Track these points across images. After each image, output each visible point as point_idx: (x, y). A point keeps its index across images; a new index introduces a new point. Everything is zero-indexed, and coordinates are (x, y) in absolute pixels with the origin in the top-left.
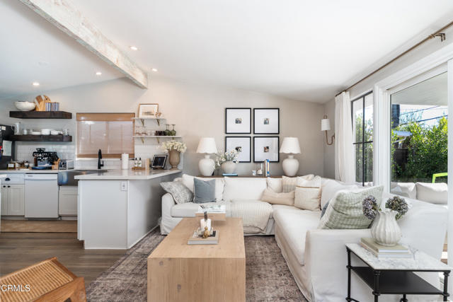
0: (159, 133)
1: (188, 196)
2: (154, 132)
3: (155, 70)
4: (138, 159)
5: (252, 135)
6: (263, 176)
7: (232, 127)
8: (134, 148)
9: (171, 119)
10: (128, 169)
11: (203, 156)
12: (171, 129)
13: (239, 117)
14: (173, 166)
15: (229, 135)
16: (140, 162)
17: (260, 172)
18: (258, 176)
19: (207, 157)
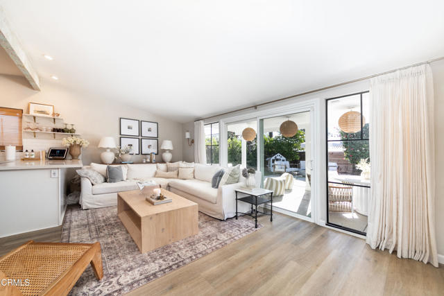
0: (54, 130)
2: (50, 128)
3: (55, 78)
4: (30, 151)
5: (140, 137)
6: (151, 162)
7: (125, 131)
8: (21, 140)
9: (66, 120)
10: (16, 160)
12: (69, 127)
13: (130, 125)
14: (74, 157)
15: (122, 136)
16: (33, 153)
17: (148, 160)
18: (147, 163)
19: (108, 150)
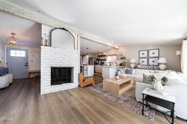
0: (121, 58)
1: (125, 72)
5: (148, 58)
7: (141, 56)
8: (116, 61)
9: (124, 55)
10: (115, 66)
11: (131, 63)
12: (124, 57)
13: (143, 53)
15: (140, 58)
16: (118, 64)
18: (149, 69)
19: (133, 63)
